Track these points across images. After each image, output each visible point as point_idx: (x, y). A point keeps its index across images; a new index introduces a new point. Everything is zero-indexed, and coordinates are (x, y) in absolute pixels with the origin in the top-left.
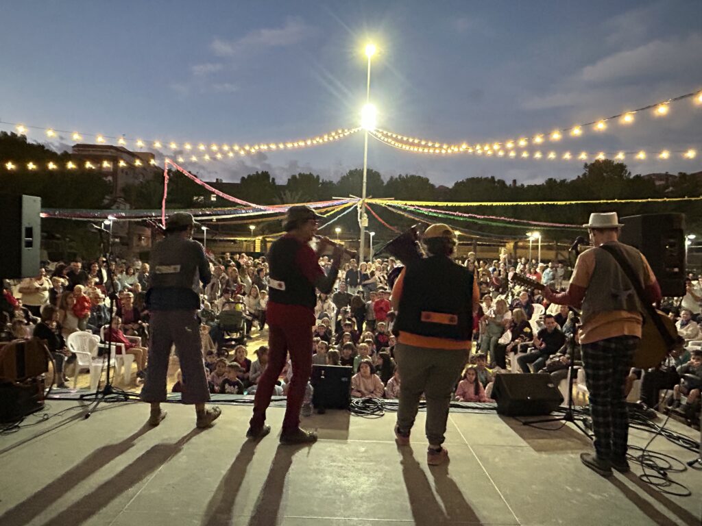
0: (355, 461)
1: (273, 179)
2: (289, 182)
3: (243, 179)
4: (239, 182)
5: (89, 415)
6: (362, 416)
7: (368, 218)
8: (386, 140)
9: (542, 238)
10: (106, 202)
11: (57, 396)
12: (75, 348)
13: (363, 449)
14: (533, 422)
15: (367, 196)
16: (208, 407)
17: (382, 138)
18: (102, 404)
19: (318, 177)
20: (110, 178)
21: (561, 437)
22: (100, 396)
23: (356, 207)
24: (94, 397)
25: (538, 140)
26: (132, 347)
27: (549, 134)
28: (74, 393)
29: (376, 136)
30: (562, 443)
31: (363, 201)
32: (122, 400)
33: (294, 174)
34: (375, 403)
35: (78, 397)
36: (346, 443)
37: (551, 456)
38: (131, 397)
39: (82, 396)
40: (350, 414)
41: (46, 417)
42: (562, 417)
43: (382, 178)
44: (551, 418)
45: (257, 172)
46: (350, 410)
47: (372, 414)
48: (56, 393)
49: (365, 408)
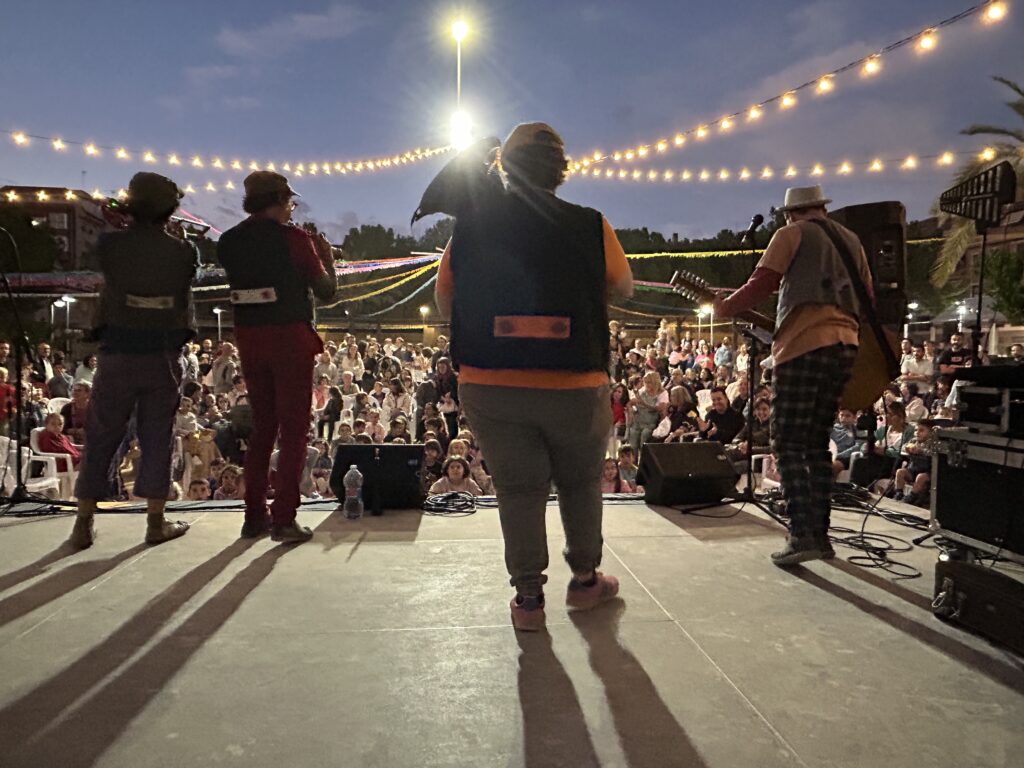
2: (346, 240)
13: (437, 550)
14: (697, 509)
19: (391, 230)
32: (47, 513)
33: (353, 227)
34: (462, 500)
36: (411, 545)
37: (722, 544)
40: (423, 513)
46: (422, 509)
47: (458, 511)
49: (448, 507)
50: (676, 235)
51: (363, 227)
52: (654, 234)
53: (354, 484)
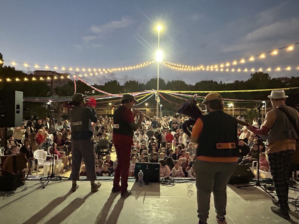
0: (164, 206)
1: (119, 83)
2: (125, 85)
3: (106, 83)
4: (104, 85)
5: (45, 187)
6: (165, 185)
7: (160, 99)
8: (167, 65)
9: (234, 106)
10: (48, 94)
11: (30, 179)
12: (37, 157)
13: (168, 201)
14: (241, 187)
15: (159, 90)
16: (96, 182)
17: (165, 65)
18: (50, 182)
19: (137, 82)
20: (50, 84)
21: (255, 193)
22: (49, 178)
23: (155, 94)
24: (47, 178)
25: (235, 63)
26: (61, 156)
27: (240, 60)
28: (38, 177)
29: (163, 64)
30: (256, 196)
31: (158, 92)
32: (59, 180)
33: (127, 81)
34: (170, 179)
35: (39, 179)
36: (160, 198)
37: (252, 202)
38: (63, 179)
39: (41, 178)
40: (160, 185)
41: (26, 188)
42: (255, 184)
43: (165, 82)
44: (249, 185)
45: (112, 80)
46: (159, 183)
47: (169, 184)
48: (30, 177)
49: (166, 182)
50: (221, 82)
51: (130, 81)
52: (215, 82)
53: (141, 175)
